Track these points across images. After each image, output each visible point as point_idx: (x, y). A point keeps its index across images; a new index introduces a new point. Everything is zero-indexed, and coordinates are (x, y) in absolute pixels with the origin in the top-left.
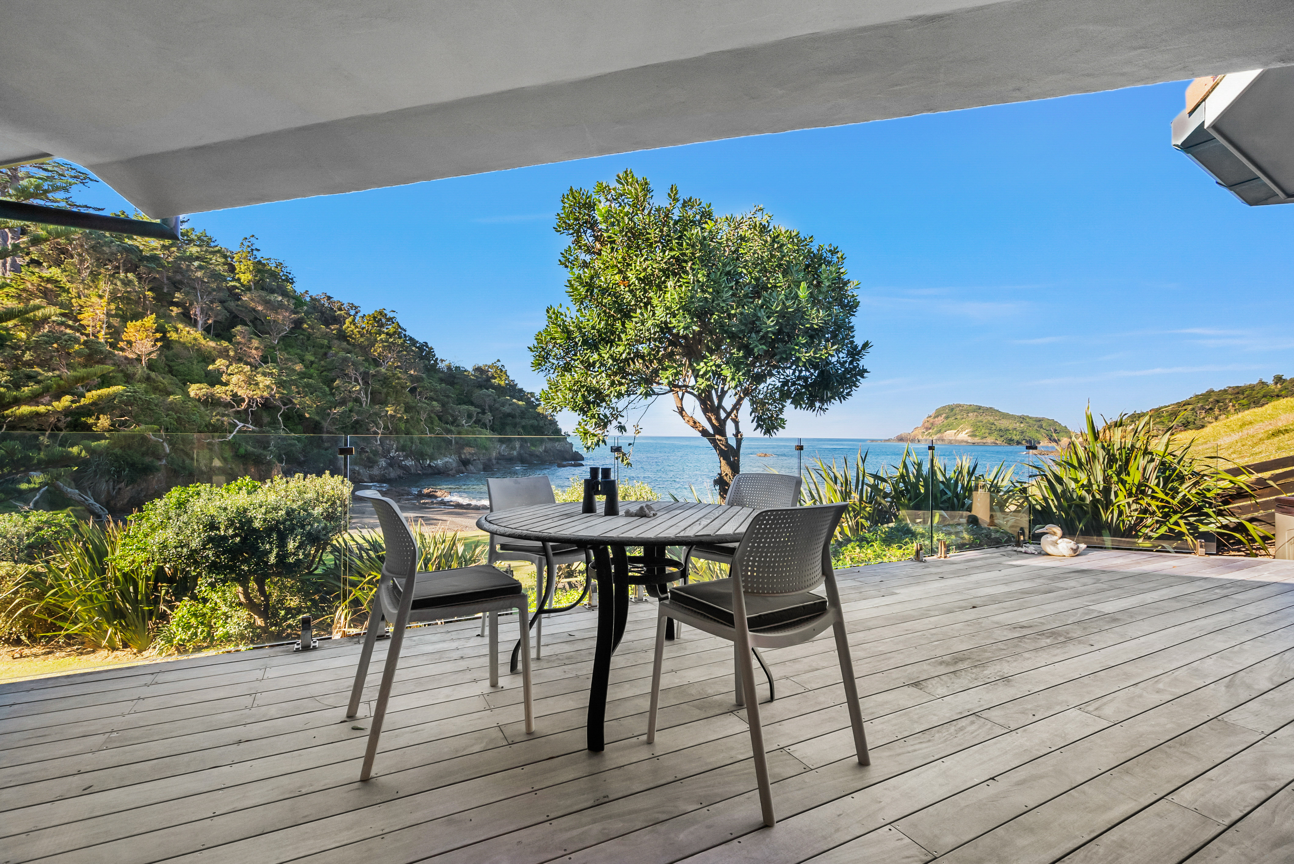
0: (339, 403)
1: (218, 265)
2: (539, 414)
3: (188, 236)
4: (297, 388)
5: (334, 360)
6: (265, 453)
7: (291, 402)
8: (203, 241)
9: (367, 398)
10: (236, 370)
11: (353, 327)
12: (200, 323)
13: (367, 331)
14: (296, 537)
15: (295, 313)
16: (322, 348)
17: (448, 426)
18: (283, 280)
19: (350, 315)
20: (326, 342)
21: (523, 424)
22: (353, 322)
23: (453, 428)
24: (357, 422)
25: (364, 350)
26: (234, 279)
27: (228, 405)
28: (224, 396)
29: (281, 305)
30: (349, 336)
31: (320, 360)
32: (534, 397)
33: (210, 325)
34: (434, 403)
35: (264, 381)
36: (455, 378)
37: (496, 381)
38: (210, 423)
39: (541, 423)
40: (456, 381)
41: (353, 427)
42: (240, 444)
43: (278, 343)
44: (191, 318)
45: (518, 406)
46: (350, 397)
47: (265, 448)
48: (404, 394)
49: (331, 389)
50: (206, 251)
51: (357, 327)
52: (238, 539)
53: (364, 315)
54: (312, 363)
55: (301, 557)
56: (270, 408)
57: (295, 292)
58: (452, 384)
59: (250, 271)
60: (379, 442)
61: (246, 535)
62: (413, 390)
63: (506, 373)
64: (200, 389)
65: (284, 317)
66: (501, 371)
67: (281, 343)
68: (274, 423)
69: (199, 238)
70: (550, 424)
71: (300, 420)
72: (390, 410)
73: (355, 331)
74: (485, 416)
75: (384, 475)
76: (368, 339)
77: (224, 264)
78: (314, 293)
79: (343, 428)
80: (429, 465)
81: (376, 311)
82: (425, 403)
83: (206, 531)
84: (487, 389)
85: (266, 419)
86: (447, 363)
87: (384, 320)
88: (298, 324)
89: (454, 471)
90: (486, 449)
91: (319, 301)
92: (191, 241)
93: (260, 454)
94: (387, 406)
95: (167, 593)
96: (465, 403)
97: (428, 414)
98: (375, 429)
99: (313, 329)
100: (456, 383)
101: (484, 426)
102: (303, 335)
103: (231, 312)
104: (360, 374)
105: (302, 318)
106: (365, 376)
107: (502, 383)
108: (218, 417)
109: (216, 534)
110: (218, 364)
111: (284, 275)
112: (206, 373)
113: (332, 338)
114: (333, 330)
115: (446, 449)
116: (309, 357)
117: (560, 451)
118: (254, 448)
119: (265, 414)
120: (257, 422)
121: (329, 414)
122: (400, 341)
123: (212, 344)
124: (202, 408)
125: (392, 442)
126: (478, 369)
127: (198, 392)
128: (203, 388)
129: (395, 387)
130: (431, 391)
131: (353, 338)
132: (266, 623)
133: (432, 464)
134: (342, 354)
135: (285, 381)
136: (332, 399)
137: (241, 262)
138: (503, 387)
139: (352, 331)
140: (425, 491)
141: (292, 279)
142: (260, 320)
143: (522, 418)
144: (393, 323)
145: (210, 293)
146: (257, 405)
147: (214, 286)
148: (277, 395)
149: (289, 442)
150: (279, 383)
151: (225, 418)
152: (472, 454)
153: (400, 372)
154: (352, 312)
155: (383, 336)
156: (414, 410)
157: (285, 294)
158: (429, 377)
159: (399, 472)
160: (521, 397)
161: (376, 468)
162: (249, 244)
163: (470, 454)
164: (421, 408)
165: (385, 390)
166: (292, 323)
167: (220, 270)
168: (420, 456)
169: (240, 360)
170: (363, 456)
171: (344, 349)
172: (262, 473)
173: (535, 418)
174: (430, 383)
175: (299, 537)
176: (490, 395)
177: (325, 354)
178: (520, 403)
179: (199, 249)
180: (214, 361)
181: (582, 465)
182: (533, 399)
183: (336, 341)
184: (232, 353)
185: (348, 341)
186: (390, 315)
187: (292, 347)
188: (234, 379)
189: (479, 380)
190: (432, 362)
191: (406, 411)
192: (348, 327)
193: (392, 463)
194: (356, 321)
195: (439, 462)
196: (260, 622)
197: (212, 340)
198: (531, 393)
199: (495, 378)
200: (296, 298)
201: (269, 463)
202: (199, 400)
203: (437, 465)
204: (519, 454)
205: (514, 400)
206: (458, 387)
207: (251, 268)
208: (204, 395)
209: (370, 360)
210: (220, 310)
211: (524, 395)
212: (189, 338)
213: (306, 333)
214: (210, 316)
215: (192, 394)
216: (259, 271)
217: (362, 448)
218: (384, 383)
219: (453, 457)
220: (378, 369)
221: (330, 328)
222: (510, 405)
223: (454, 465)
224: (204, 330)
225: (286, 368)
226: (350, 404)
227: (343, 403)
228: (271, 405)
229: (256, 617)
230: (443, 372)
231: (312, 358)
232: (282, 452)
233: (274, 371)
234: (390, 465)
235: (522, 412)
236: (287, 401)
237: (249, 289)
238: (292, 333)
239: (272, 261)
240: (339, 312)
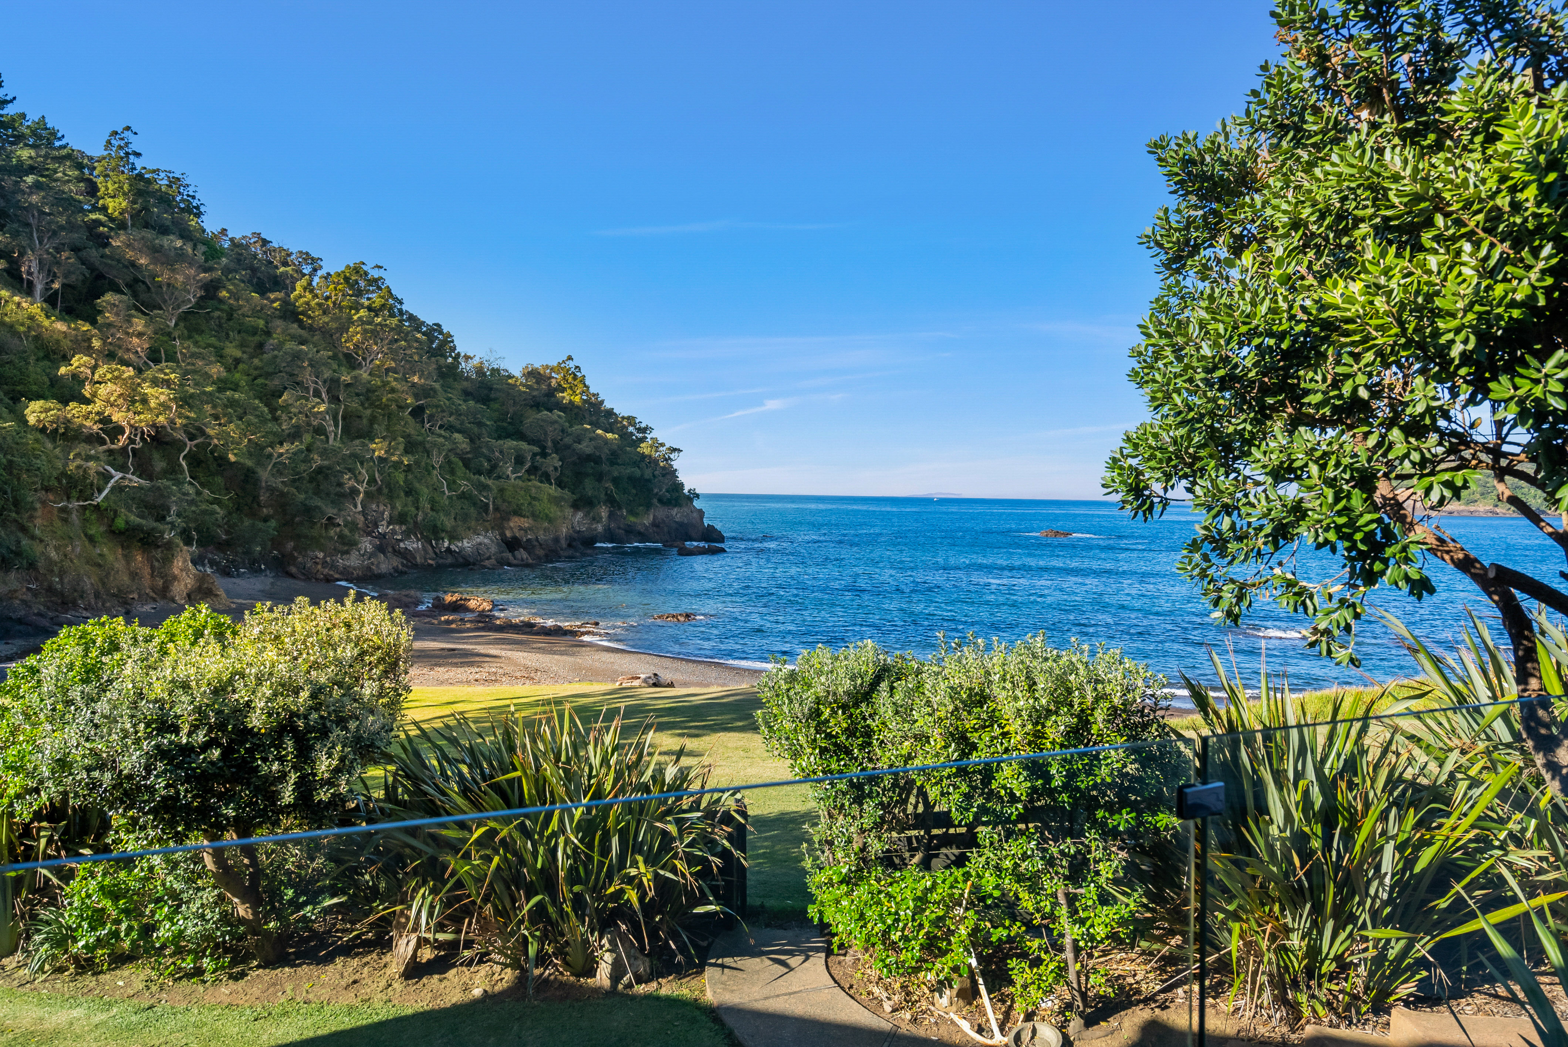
0: (289, 435)
1: (69, 181)
2: (643, 456)
3: (14, 129)
4: (214, 407)
5: (276, 357)
6: (161, 526)
7: (203, 433)
8: (40, 137)
9: (336, 426)
10: (109, 376)
11: (309, 296)
12: (39, 287)
13: (334, 303)
14: (333, 747)
15: (206, 270)
16: (255, 334)
17: (482, 478)
18: (182, 210)
19: (304, 275)
20: (261, 323)
21: (616, 474)
22: (309, 287)
23: (490, 482)
24: (320, 470)
25: (330, 337)
26: (95, 209)
27: (94, 439)
28: (88, 423)
29: (180, 255)
30: (302, 313)
31: (252, 357)
32: (634, 425)
33: (56, 292)
34: (457, 435)
35: (157, 395)
36: (491, 389)
37: (566, 397)
38: (64, 474)
39: (648, 473)
40: (492, 396)
41: (312, 480)
42: (115, 512)
43: (176, 325)
44: (22, 279)
45: (606, 441)
46: (309, 424)
47: (161, 519)
48: (402, 419)
49: (273, 410)
50: (46, 157)
51: (316, 296)
52: (216, 753)
53: (329, 274)
54: (237, 361)
55: (343, 789)
56: (167, 443)
57: (204, 231)
58: (485, 400)
59: (124, 194)
60: (360, 508)
61: (231, 741)
62: (417, 412)
63: (583, 381)
64: (47, 410)
65: (188, 277)
66: (575, 377)
67: (182, 324)
68: (173, 470)
69: (34, 133)
70: (664, 475)
71: (220, 466)
72: (378, 448)
73: (313, 303)
74: (548, 460)
75: (369, 568)
76: (335, 319)
77: (80, 179)
78: (235, 233)
79: (294, 481)
80: (448, 550)
81: (348, 267)
82: (440, 436)
83: (149, 736)
84: (550, 410)
85: (159, 465)
86: (476, 361)
87: (362, 284)
88: (211, 289)
89: (493, 561)
90: (550, 520)
91: (247, 247)
92: (19, 138)
93: (153, 529)
94: (372, 440)
95: (50, 841)
96: (509, 436)
97: (446, 457)
98: (352, 483)
99: (237, 300)
100: (495, 400)
101: (546, 478)
102: (222, 310)
103: (92, 268)
104: (325, 382)
105: (219, 280)
106: (333, 386)
107: (577, 399)
108: (79, 462)
109: (171, 743)
110: (76, 364)
111: (183, 200)
112: (51, 380)
113: (273, 316)
114: (274, 301)
115: (477, 520)
116: (232, 351)
117: (681, 524)
118: (142, 517)
119: (156, 456)
120: (143, 470)
121: (270, 456)
122: (394, 321)
123: (61, 326)
124: (49, 446)
125: (382, 508)
126: (532, 374)
127: (43, 416)
128: (50, 410)
129: (387, 406)
130: (451, 414)
131: (309, 317)
132: (256, 913)
133: (453, 547)
134: (290, 346)
135: (192, 396)
136: (276, 428)
137: (107, 176)
138: (578, 407)
139: (307, 303)
140: (449, 598)
141: (197, 208)
142: (144, 283)
143: (613, 463)
144: (380, 288)
145: (55, 233)
146: (142, 439)
147: (62, 220)
148: (179, 421)
149: (204, 507)
150: (181, 399)
151: (92, 464)
152: (525, 530)
153: (396, 379)
154: (307, 270)
155: (363, 313)
156: (420, 449)
157: (186, 234)
158: (446, 387)
159: (396, 562)
160: (611, 424)
161: (354, 554)
162: (122, 143)
163: (521, 529)
164: (435, 444)
165: (368, 412)
166: (201, 288)
167: (71, 191)
168: (433, 532)
169: (111, 356)
170: (332, 533)
171: (293, 337)
172: (156, 564)
173: (636, 464)
174: (449, 399)
175: (339, 748)
176: (556, 422)
177: (261, 346)
178: (609, 436)
179: (33, 153)
180: (66, 359)
181: (723, 550)
182: (631, 429)
183: (279, 322)
184: (96, 344)
185: (301, 321)
186: (375, 274)
187: (201, 332)
188: (103, 391)
189: (535, 393)
190: (450, 360)
191: (407, 451)
192: (301, 297)
193: (383, 546)
194: (314, 284)
195: (466, 544)
196: (243, 910)
197: (60, 319)
198: (629, 418)
199: (563, 390)
200: (206, 242)
201: (169, 546)
202: (43, 430)
203: (462, 549)
204: (608, 530)
205: (599, 432)
206: (497, 406)
207: (126, 187)
208: (52, 422)
209: (341, 356)
210: (72, 265)
211: (616, 422)
212: (21, 316)
213: (225, 307)
214: (55, 276)
215: (32, 420)
216: (140, 193)
217: (330, 519)
218: (368, 399)
219: (490, 534)
220: (356, 372)
221: (268, 299)
222: (591, 439)
223: (494, 549)
224: (45, 301)
225: (195, 372)
226: (307, 438)
227: (295, 435)
228: (167, 439)
229: (236, 900)
230: (468, 379)
231: (238, 354)
232: (192, 525)
233: (172, 376)
234: (381, 549)
235: (614, 453)
236: (195, 431)
237: (122, 226)
238: (201, 308)
239: (162, 175)
240: (282, 269)
